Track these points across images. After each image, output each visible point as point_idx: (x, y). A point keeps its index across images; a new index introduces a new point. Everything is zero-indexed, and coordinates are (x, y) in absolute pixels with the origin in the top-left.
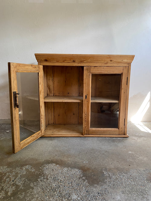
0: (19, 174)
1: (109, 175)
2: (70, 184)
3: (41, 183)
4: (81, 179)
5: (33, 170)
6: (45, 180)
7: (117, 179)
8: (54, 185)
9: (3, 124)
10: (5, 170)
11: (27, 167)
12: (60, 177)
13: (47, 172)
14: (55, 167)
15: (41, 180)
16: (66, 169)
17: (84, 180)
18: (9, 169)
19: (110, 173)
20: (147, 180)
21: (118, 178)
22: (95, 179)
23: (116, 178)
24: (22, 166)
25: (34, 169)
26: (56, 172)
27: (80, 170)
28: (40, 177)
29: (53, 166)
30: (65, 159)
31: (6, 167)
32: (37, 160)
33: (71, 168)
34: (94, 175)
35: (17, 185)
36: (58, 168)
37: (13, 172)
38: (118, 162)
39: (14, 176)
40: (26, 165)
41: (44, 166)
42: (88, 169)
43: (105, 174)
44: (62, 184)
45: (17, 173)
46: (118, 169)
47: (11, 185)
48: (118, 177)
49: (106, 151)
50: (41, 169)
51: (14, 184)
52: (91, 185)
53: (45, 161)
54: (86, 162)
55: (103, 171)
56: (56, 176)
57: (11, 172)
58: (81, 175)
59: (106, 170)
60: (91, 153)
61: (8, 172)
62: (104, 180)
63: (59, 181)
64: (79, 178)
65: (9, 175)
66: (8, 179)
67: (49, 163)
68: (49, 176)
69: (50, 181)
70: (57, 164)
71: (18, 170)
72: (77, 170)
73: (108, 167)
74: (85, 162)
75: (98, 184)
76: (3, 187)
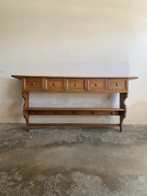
0: (55, 182)
1: (123, 182)
2: (96, 191)
3: (74, 190)
5: (64, 178)
6: (76, 187)
8: (84, 192)
10: (42, 178)
11: (59, 175)
12: (87, 184)
13: (75, 180)
14: (81, 175)
15: (73, 188)
16: (89, 177)
17: (106, 187)
18: (45, 178)
19: (123, 180)
22: (113, 186)
23: (129, 184)
24: (55, 174)
26: (83, 180)
27: (100, 178)
28: (71, 185)
29: (78, 173)
30: (87, 167)
31: (43, 175)
32: (64, 168)
33: (93, 175)
34: (112, 182)
35: (56, 193)
36: (83, 175)
37: (49, 180)
38: (128, 168)
39: (51, 184)
40: (58, 173)
41: (72, 174)
42: (106, 176)
43: (120, 180)
44: (89, 190)
45: (53, 181)
46: (128, 175)
47: (52, 193)
49: (117, 158)
50: (70, 177)
51: (54, 191)
52: (111, 191)
53: (71, 168)
55: (118, 178)
56: (83, 183)
58: (102, 182)
59: (120, 177)
60: (105, 160)
61: (45, 180)
62: (120, 186)
63: (87, 188)
64: (102, 185)
65: (47, 183)
66: (48, 187)
67: (75, 171)
68: (78, 184)
69: (80, 188)
70: (81, 172)
71: (52, 178)
72: (98, 177)
73: (121, 174)
74: (102, 169)
75: (116, 190)
76: (47, 194)
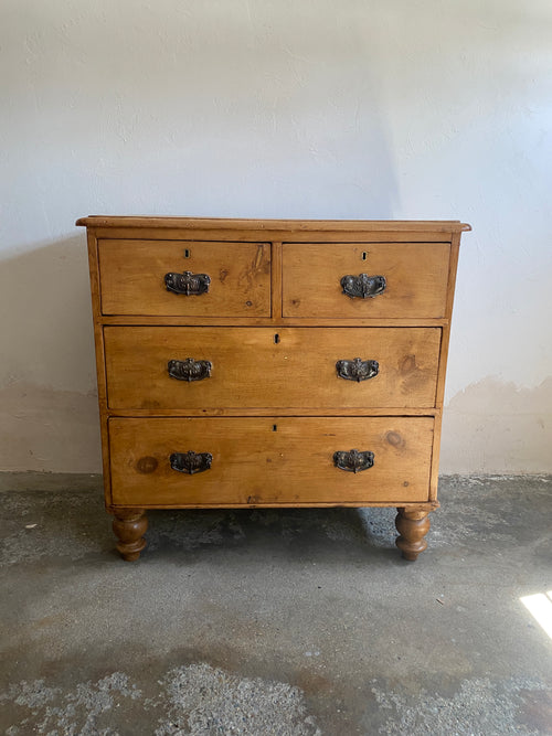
0: (89, 711)
1: (393, 704)
4: (300, 725)
5: (136, 694)
6: (181, 733)
7: (419, 720)
9: (10, 494)
10: (38, 696)
11: (114, 679)
12: (231, 719)
13: (182, 700)
14: (210, 678)
16: (247, 686)
17: (312, 730)
18: (51, 693)
19: (394, 699)
20: (518, 720)
21: (422, 718)
22: (347, 724)
23: (417, 715)
24: (98, 675)
25: (138, 688)
26: (215, 700)
27: (295, 690)
28: (160, 721)
29: (201, 673)
30: (243, 644)
31: (41, 681)
32: (145, 650)
33: (263, 678)
34: (344, 708)
36: (220, 680)
37: (66, 703)
38: (419, 648)
39: (70, 720)
40: (111, 672)
41: (173, 676)
42: (323, 682)
43: (378, 700)
45: (81, 709)
46: (420, 678)
48: (421, 714)
49: (381, 606)
50: (161, 689)
53: (173, 651)
54: (313, 652)
55: (374, 690)
56: (215, 715)
57: (59, 702)
58: (301, 709)
59: (382, 684)
60: (329, 613)
61: (50, 704)
62: (376, 726)
63: (229, 734)
64: (295, 721)
65: (55, 717)
66: (53, 733)
67: (187, 662)
68: (193, 716)
70: (214, 664)
71: (83, 693)
72: (285, 687)
73: (388, 673)
74: (309, 654)
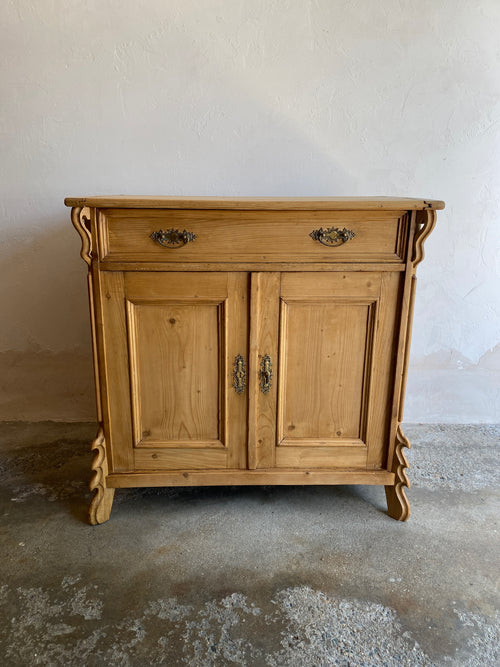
0: (221, 625)
1: (476, 623)
2: (376, 657)
3: (294, 655)
4: (400, 639)
5: (256, 611)
6: (302, 644)
8: (332, 659)
10: (175, 612)
11: (234, 598)
12: (340, 633)
13: (296, 617)
14: (314, 599)
15: (290, 645)
16: (347, 605)
17: (411, 644)
19: (475, 618)
22: (440, 639)
24: (219, 596)
25: (257, 606)
26: (323, 617)
27: (388, 609)
28: (283, 634)
29: (305, 593)
30: (334, 570)
31: (175, 599)
32: (253, 575)
33: (359, 599)
34: (434, 625)
35: (230, 663)
37: (201, 618)
38: (486, 576)
39: (208, 632)
40: (230, 592)
41: (282, 597)
42: (411, 604)
43: (461, 619)
44: (351, 655)
45: (215, 622)
46: (493, 601)
47: (212, 663)
49: (444, 539)
50: (276, 607)
51: (219, 658)
52: (434, 659)
53: (276, 576)
54: (396, 579)
55: (455, 611)
56: (326, 629)
57: (195, 618)
58: (398, 626)
59: (460, 605)
61: (186, 618)
62: (464, 640)
63: (342, 645)
64: (395, 635)
65: (194, 629)
66: (197, 642)
67: (292, 585)
68: (308, 630)
69: (316, 648)
70: (315, 588)
71: (212, 610)
72: (379, 608)
73: (464, 598)
74: (392, 580)
75: (452, 653)
